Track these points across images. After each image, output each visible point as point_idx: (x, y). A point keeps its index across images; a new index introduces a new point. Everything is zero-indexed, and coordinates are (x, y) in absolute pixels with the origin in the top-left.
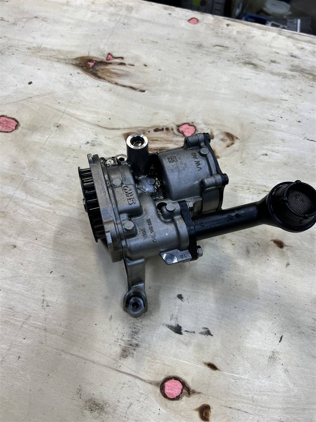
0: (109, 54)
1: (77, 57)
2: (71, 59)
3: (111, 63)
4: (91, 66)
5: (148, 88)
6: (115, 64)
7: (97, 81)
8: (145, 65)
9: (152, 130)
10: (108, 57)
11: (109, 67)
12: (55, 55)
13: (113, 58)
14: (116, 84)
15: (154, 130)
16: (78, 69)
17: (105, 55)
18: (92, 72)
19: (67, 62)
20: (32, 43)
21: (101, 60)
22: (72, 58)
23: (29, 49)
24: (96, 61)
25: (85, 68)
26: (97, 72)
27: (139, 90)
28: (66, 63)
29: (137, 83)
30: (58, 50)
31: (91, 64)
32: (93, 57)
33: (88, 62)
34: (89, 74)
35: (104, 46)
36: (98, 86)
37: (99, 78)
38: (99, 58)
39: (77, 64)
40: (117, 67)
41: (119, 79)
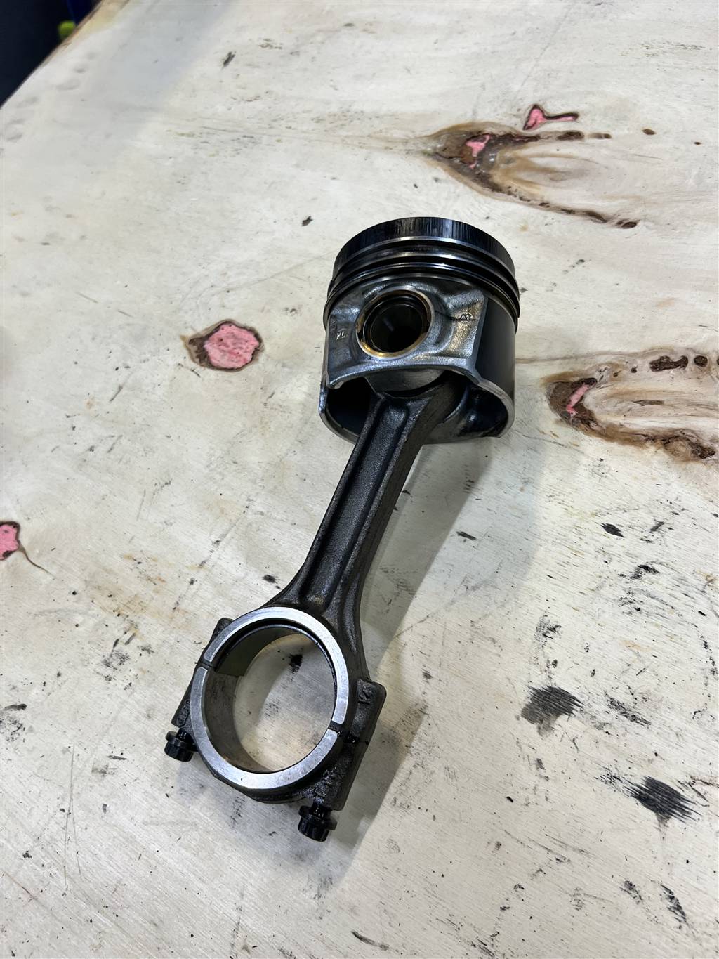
0: (535, 107)
1: (438, 130)
2: (421, 137)
3: (536, 138)
4: (475, 155)
5: (648, 211)
6: (548, 138)
7: (489, 199)
8: (649, 132)
9: (644, 365)
10: (529, 117)
11: (530, 150)
12: (381, 131)
13: (545, 120)
14: (542, 204)
15: (651, 363)
16: (439, 168)
17: (520, 112)
18: (477, 173)
19: (410, 148)
20: (328, 103)
21: (507, 130)
22: (424, 134)
23: (318, 120)
24: (492, 135)
25: (457, 161)
26: (491, 172)
27: (616, 221)
28: (408, 152)
29: (612, 197)
30: (392, 115)
31: (477, 146)
32: (486, 124)
33: (468, 140)
34: (465, 179)
35: (523, 85)
36: (487, 218)
37: (496, 188)
38: (502, 124)
39: (438, 151)
40: (552, 147)
41: (554, 187)
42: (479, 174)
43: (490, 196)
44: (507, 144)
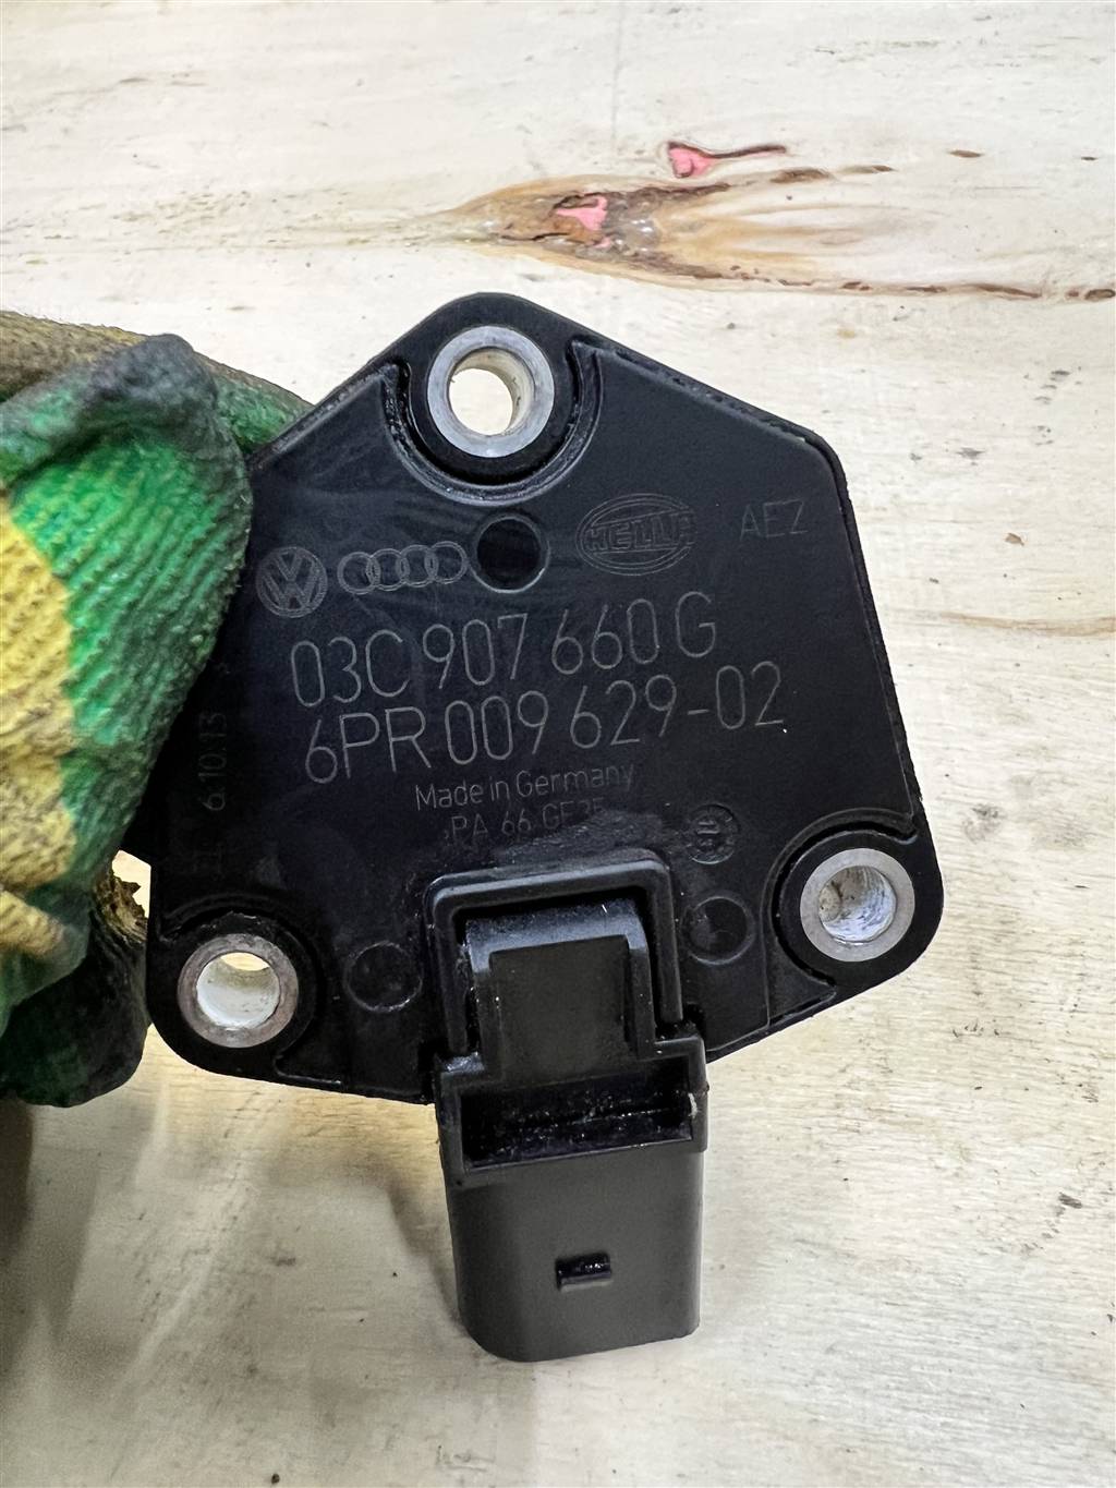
0: (673, 145)
3: (722, 187)
4: (595, 227)
6: (749, 183)
7: (704, 295)
8: (967, 155)
10: (673, 160)
11: (724, 206)
13: (718, 160)
14: (851, 285)
16: (518, 256)
17: (645, 154)
18: (627, 254)
19: (418, 234)
21: (645, 184)
24: (610, 194)
25: (561, 241)
27: (1061, 292)
31: (592, 217)
32: (577, 179)
33: (558, 206)
34: (606, 267)
35: (614, 118)
36: (732, 326)
37: (700, 274)
38: (620, 174)
39: (491, 231)
40: (777, 196)
41: (845, 255)
42: (636, 254)
43: (701, 288)
44: (661, 203)
